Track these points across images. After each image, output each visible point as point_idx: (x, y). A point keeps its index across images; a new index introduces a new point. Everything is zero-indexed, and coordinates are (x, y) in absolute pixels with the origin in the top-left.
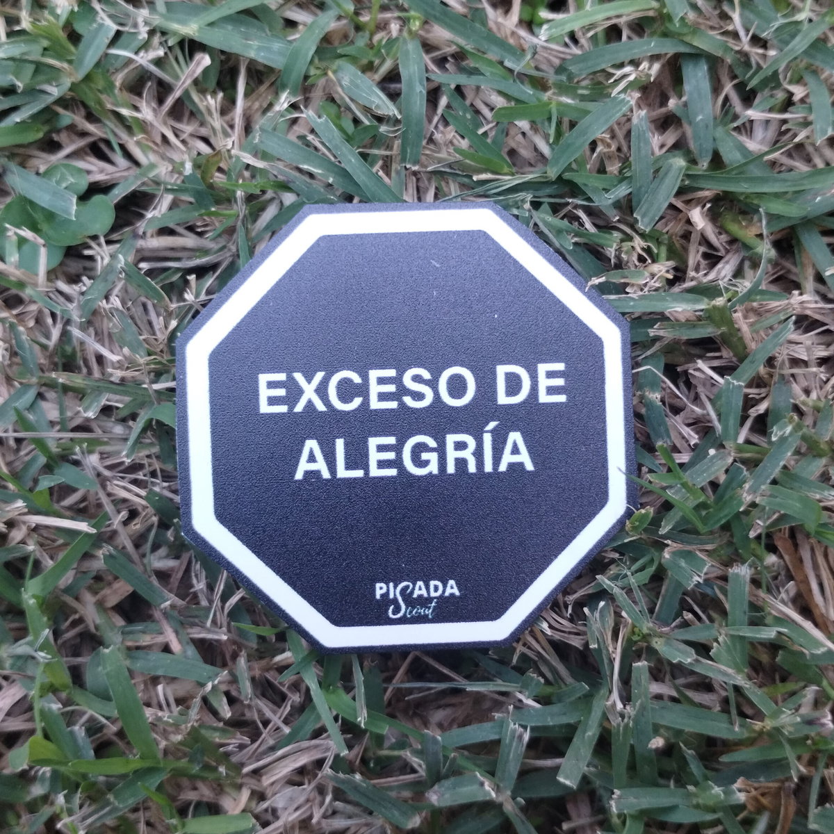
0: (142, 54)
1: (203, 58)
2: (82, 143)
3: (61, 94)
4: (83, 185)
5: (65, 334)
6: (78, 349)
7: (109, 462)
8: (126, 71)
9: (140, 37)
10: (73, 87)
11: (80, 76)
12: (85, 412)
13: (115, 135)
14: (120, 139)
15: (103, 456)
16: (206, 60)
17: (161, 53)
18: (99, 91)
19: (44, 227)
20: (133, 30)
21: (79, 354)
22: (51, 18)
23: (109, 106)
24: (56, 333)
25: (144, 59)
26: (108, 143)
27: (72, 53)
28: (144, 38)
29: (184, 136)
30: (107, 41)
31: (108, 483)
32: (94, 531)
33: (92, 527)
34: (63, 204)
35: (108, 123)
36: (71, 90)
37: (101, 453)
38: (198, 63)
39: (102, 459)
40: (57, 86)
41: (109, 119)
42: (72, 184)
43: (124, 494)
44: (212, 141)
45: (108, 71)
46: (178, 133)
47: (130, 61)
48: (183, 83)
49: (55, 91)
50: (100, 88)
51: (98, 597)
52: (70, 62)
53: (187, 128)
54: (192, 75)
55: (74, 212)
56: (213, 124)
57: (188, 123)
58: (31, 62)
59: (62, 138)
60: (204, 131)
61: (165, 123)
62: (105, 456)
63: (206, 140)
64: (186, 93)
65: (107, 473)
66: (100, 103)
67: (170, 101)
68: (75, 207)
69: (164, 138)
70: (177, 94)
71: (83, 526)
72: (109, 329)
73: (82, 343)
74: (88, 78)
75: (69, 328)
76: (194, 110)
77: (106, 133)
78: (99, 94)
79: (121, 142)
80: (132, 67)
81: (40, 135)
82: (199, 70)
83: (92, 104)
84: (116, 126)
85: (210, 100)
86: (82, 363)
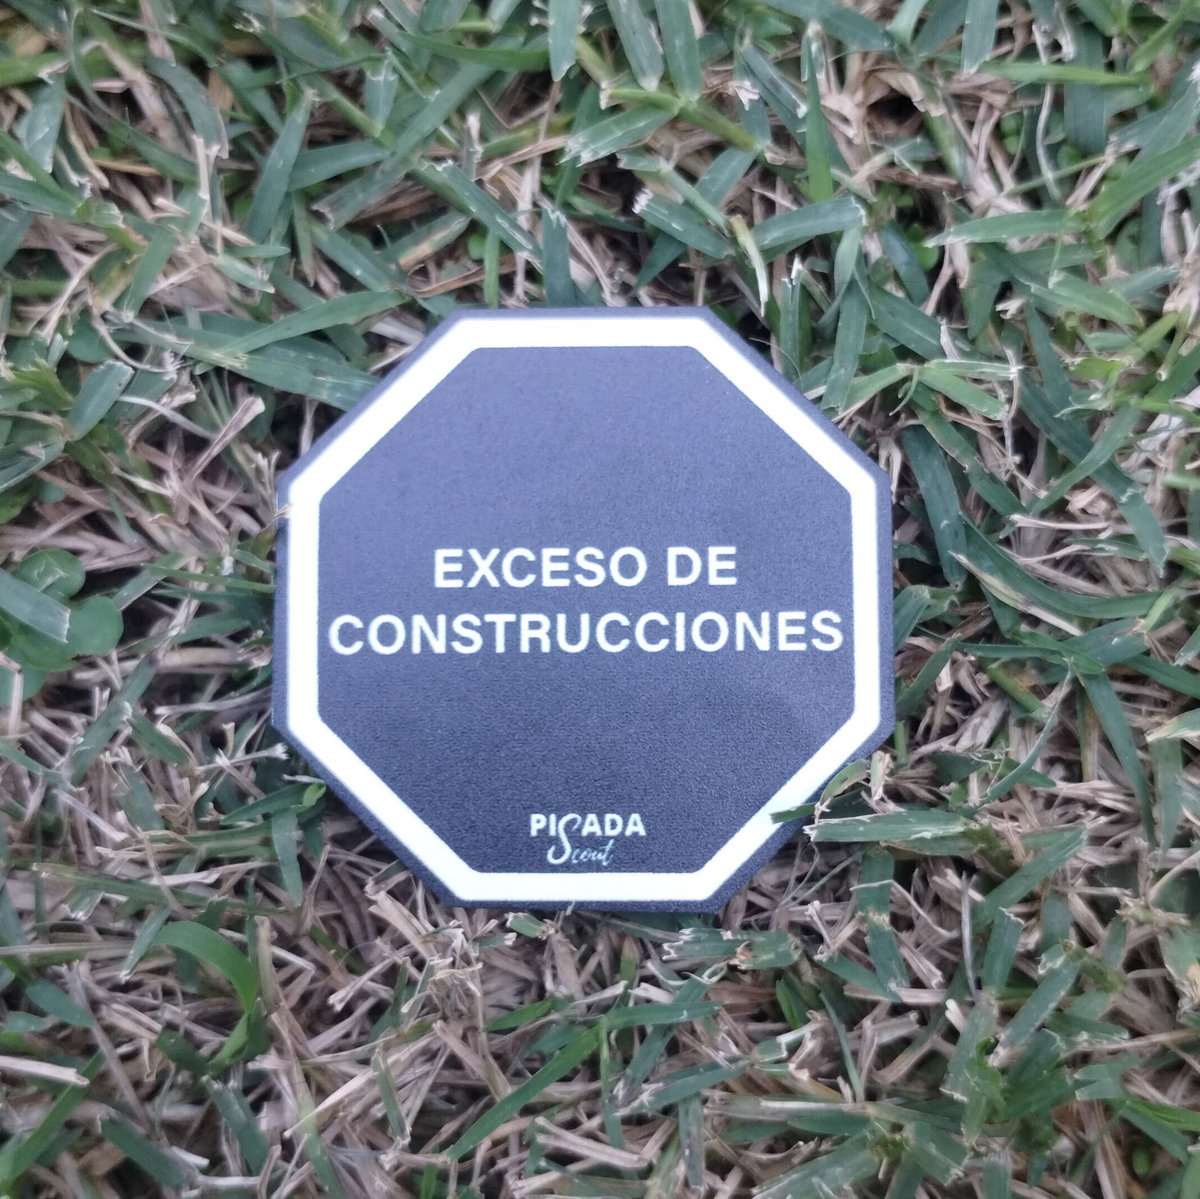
0: (165, 400)
1: (253, 403)
2: (75, 516)
3: (50, 460)
4: (78, 581)
5: (47, 802)
6: (66, 820)
7: (103, 975)
8: (143, 423)
9: (167, 378)
10: (68, 447)
11: (77, 434)
12: (72, 910)
13: (123, 505)
14: (129, 509)
15: (95, 965)
16: (258, 406)
17: (191, 396)
18: (105, 450)
19: (19, 640)
20: (156, 370)
21: (66, 828)
22: (42, 361)
23: (116, 470)
24: (34, 801)
25: (165, 407)
26: (112, 515)
27: (67, 403)
28: (172, 380)
29: (223, 507)
30: (120, 389)
31: (104, 1007)
32: (85, 1082)
33: (84, 1075)
34: (51, 619)
35: (114, 490)
36: (65, 451)
37: (93, 962)
38: (246, 410)
39: (93, 969)
40: (45, 447)
41: (117, 487)
42: (61, 579)
43: (126, 1025)
44: (260, 512)
45: (118, 422)
46: (213, 500)
47: (149, 410)
48: (225, 435)
49: (40, 453)
50: (105, 445)
51: (83, 1161)
52: (63, 414)
53: (226, 495)
54: (237, 425)
55: (66, 632)
56: (264, 493)
57: (227, 486)
58: (10, 417)
59: (47, 511)
60: (248, 500)
61: (195, 491)
62: (98, 965)
63: (250, 511)
64: (227, 450)
65: (101, 993)
66: (103, 466)
67: (204, 460)
68: (67, 626)
69: (193, 511)
70: (215, 450)
71: (68, 1075)
72: (110, 791)
73: (71, 812)
74: (91, 434)
75: (55, 791)
76: (235, 470)
77: (109, 504)
78: (102, 453)
79: (131, 515)
80: (150, 417)
81: (16, 512)
82: (248, 419)
83: (92, 467)
84: (125, 493)
85: (260, 460)
86: (70, 838)
